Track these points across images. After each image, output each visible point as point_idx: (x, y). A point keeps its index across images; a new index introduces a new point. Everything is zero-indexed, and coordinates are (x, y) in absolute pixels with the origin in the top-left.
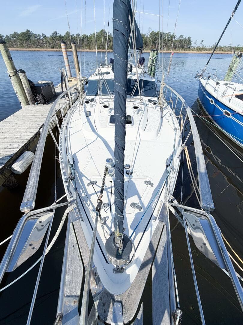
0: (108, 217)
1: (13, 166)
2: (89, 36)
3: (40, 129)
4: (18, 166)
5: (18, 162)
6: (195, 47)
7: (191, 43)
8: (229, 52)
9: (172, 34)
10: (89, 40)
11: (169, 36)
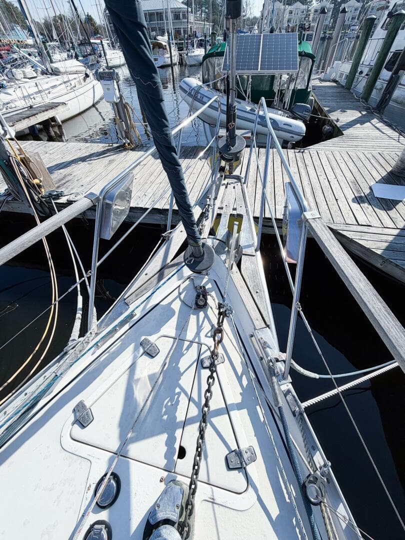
0: (206, 336)
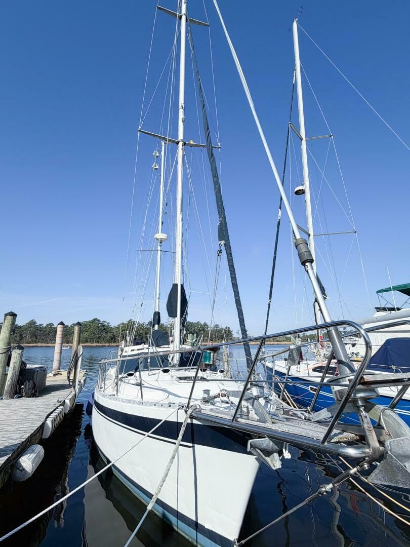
1: (20, 460)
2: (69, 326)
3: (46, 420)
4: (29, 459)
5: (27, 454)
6: (239, 338)
7: (233, 333)
8: (287, 343)
9: (202, 324)
10: (68, 332)
11: (199, 326)
